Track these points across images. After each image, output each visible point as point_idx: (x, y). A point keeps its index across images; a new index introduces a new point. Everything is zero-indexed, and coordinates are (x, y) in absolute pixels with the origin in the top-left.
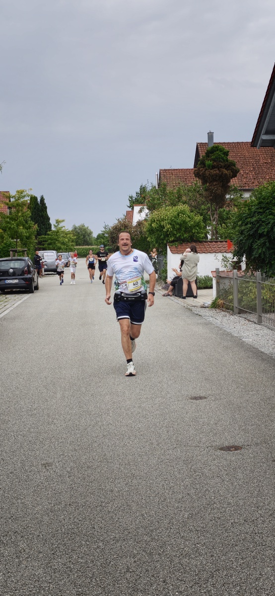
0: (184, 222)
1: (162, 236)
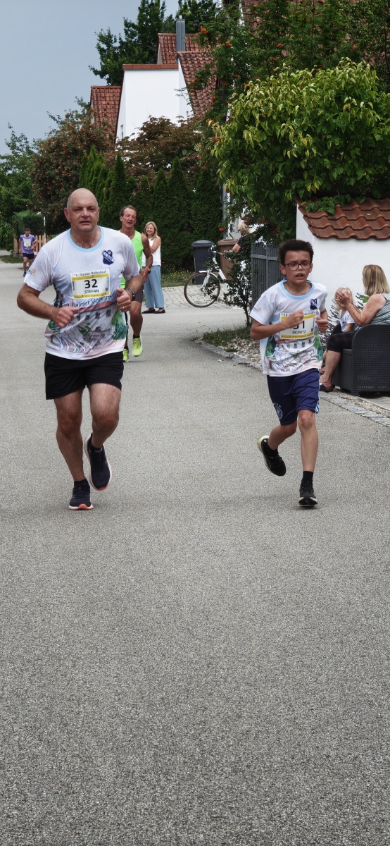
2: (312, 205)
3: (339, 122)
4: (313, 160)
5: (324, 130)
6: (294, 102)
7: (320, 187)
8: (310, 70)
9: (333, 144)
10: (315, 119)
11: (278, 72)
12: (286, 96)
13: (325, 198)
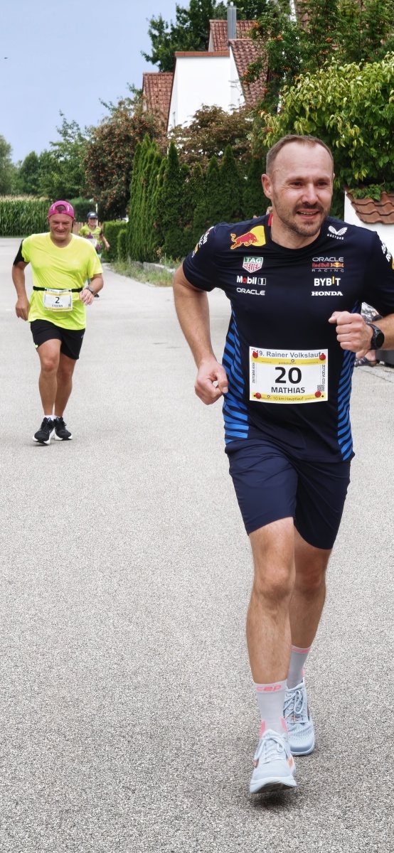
2: (359, 192)
3: (385, 114)
4: (360, 149)
5: (371, 121)
6: (343, 94)
7: (367, 175)
8: (357, 64)
9: (380, 134)
10: (362, 110)
11: (328, 65)
12: (334, 89)
13: (372, 185)
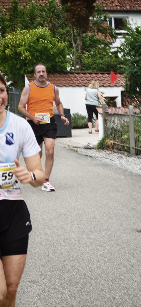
0: (46, 48)
1: (18, 66)
2: (30, 75)
3: (38, 48)
4: (30, 60)
5: (33, 50)
6: (23, 41)
8: (27, 30)
9: (37, 55)
10: (30, 46)
12: (19, 39)
